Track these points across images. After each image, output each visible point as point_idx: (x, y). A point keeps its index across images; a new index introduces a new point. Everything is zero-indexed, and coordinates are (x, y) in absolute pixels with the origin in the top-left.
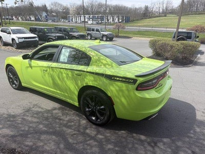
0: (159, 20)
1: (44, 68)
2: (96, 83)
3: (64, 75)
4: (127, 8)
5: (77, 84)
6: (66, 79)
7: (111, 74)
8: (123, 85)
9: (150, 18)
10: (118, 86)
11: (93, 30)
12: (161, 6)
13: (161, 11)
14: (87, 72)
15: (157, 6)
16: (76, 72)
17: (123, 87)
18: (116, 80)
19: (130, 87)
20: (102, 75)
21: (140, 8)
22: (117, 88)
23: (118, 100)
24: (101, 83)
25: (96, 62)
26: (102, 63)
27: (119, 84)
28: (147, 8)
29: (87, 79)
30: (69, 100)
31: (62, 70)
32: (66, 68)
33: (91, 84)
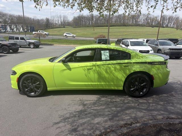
0: (61, 30)
1: (88, 68)
2: (142, 69)
3: (113, 69)
4: (31, 19)
5: (125, 73)
6: (114, 71)
7: (151, 61)
8: (160, 66)
9: (52, 28)
10: (157, 67)
11: (17, 38)
12: (60, 20)
13: (60, 23)
14: (134, 63)
15: (56, 19)
16: (124, 65)
17: (160, 67)
18: (155, 64)
19: (164, 66)
20: (146, 63)
21: (42, 20)
22: (157, 69)
23: (157, 76)
24: (145, 68)
25: (135, 56)
26: (140, 56)
27: (157, 66)
28: (48, 20)
29: (134, 67)
30: (113, 88)
31: (109, 66)
32: (114, 63)
33: (138, 70)
